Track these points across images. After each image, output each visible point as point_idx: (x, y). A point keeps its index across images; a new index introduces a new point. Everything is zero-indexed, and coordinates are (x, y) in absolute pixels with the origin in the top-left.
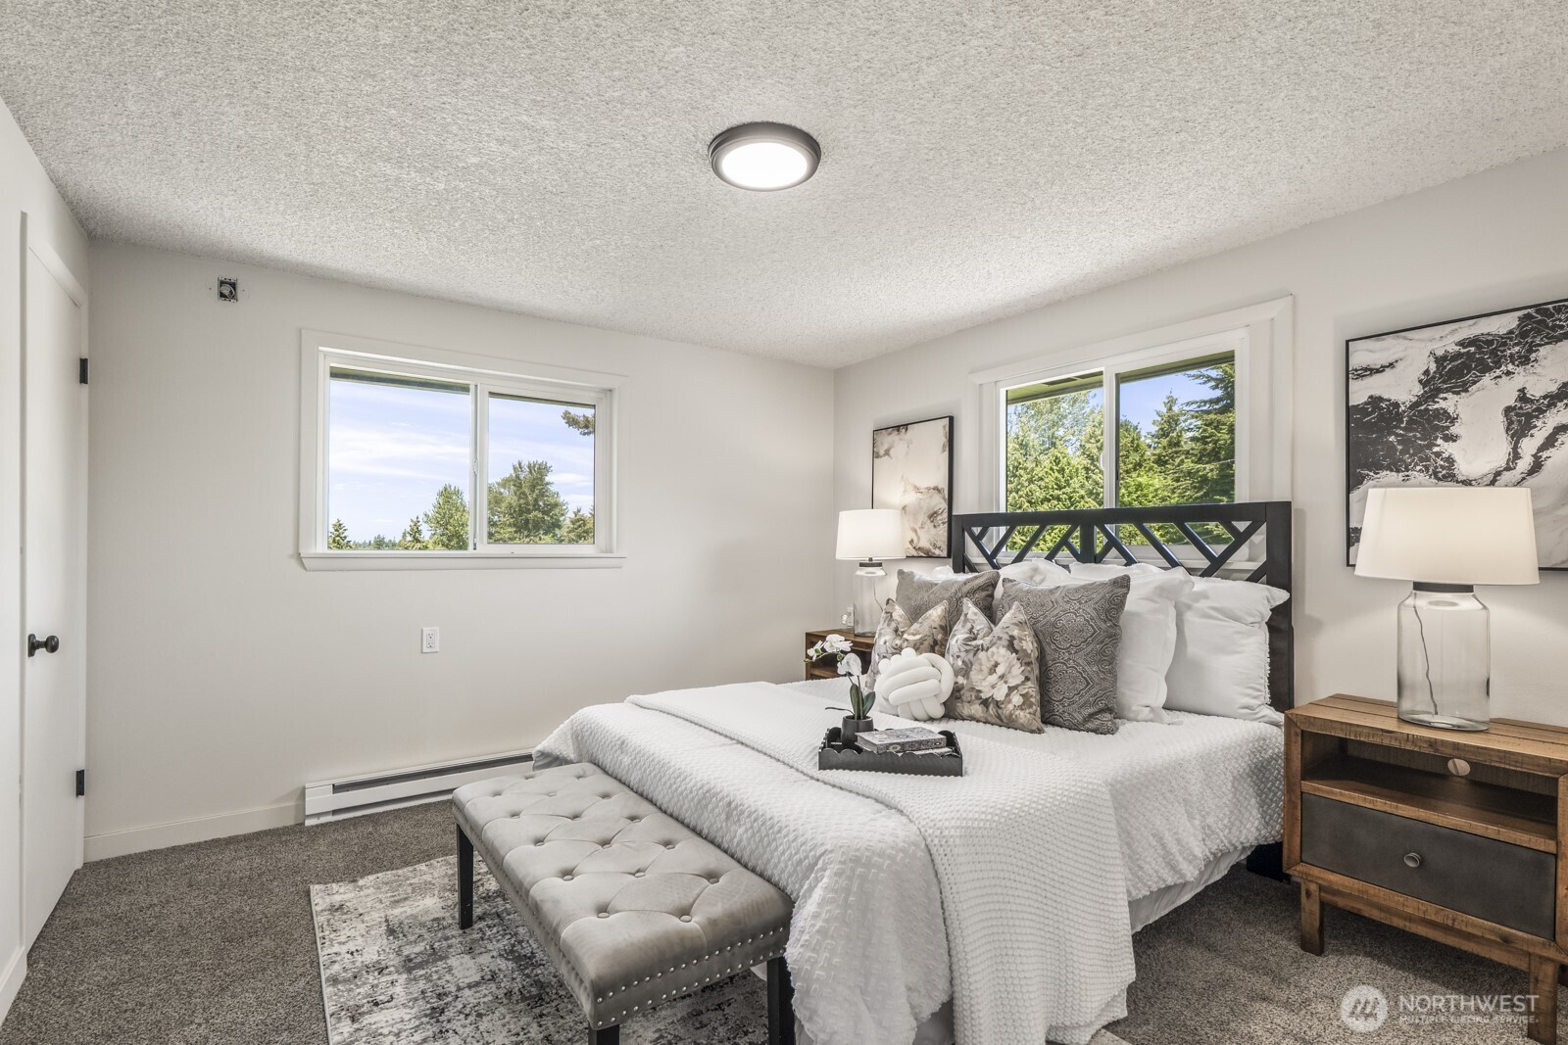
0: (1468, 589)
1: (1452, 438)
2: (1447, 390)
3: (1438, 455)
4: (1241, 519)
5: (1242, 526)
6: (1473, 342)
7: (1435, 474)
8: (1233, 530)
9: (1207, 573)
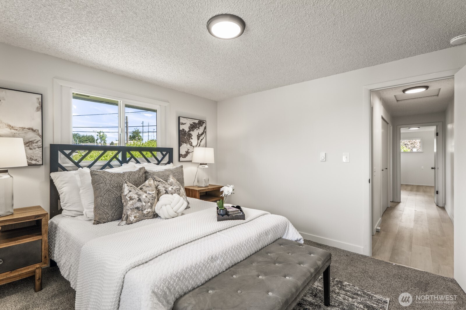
0: (206, 164)
1: (192, 139)
2: (191, 130)
3: (190, 141)
4: (164, 151)
5: (164, 153)
6: (194, 123)
7: (190, 144)
8: (162, 154)
9: (158, 164)
